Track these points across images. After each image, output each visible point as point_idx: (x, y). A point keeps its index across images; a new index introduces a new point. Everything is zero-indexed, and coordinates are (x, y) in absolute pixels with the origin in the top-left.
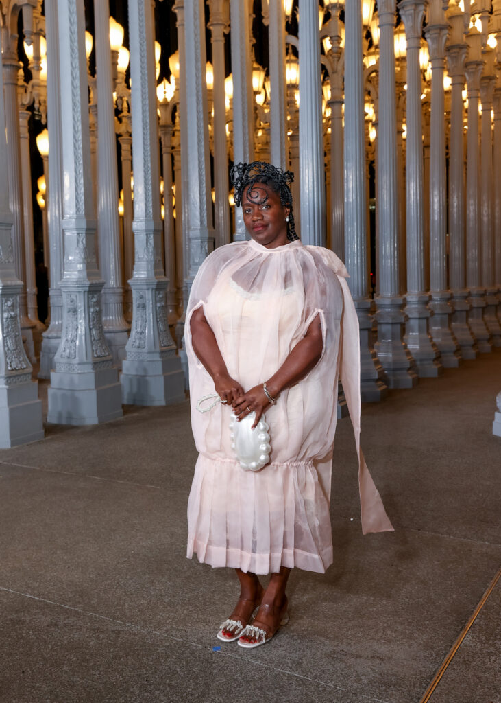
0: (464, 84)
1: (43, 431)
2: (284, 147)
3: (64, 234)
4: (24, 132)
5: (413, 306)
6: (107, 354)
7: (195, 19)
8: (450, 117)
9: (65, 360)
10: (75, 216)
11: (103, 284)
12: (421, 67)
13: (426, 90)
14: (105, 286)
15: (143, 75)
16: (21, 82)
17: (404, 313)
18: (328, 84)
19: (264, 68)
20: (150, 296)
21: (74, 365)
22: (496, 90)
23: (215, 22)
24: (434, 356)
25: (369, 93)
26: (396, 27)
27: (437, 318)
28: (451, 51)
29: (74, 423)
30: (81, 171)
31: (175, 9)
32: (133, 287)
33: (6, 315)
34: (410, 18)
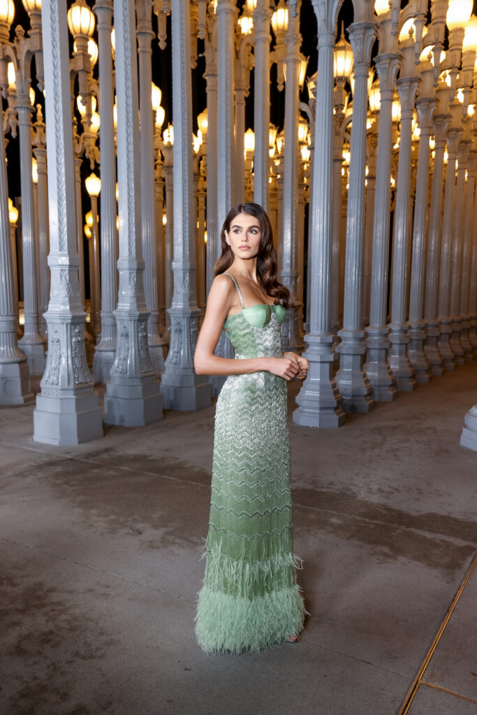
0: (444, 148)
1: (102, 432)
2: (294, 198)
3: (118, 273)
4: (78, 176)
5: (396, 334)
6: (151, 370)
9: (118, 375)
10: (128, 258)
17: (389, 341)
19: (276, 126)
20: (186, 323)
22: (471, 151)
23: (238, 88)
24: (410, 375)
27: (414, 343)
28: (437, 120)
29: (126, 425)
30: (133, 222)
31: (205, 76)
32: (172, 315)
33: (74, 340)
34: (405, 93)
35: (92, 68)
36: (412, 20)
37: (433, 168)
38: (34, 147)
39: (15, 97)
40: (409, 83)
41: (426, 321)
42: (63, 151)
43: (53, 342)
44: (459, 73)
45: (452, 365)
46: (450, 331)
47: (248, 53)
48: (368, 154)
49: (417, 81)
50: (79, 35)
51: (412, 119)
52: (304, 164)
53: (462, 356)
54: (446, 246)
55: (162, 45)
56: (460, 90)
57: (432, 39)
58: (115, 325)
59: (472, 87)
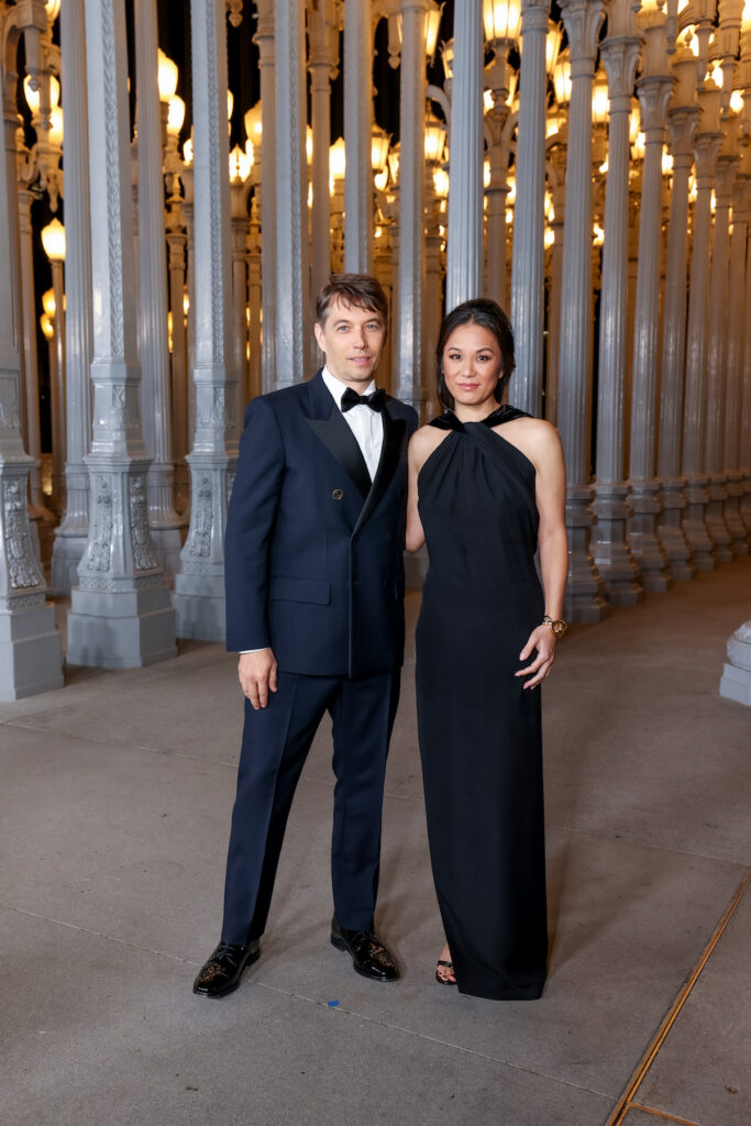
0: (690, 168)
2: (419, 258)
3: (92, 387)
4: (26, 223)
5: (604, 501)
6: (155, 565)
7: (292, 59)
9: (93, 574)
10: (110, 358)
11: (149, 463)
12: (629, 138)
13: (633, 173)
14: (152, 463)
15: (212, 145)
16: (20, 146)
17: (591, 513)
18: (486, 160)
19: (388, 133)
20: (219, 480)
21: (106, 580)
22: (739, 176)
23: (317, 62)
24: (632, 576)
27: (639, 519)
28: (674, 117)
29: (106, 665)
30: (120, 292)
31: (256, 40)
32: (192, 466)
33: (8, 506)
34: (617, 64)
35: (52, 24)
37: (669, 211)
40: (622, 48)
41: (659, 480)
44: (713, 31)
45: (709, 561)
46: (705, 499)
48: (553, 180)
49: (638, 43)
51: (630, 112)
52: (438, 201)
53: (729, 546)
54: (695, 349)
56: (716, 64)
58: (88, 489)
59: (738, 58)
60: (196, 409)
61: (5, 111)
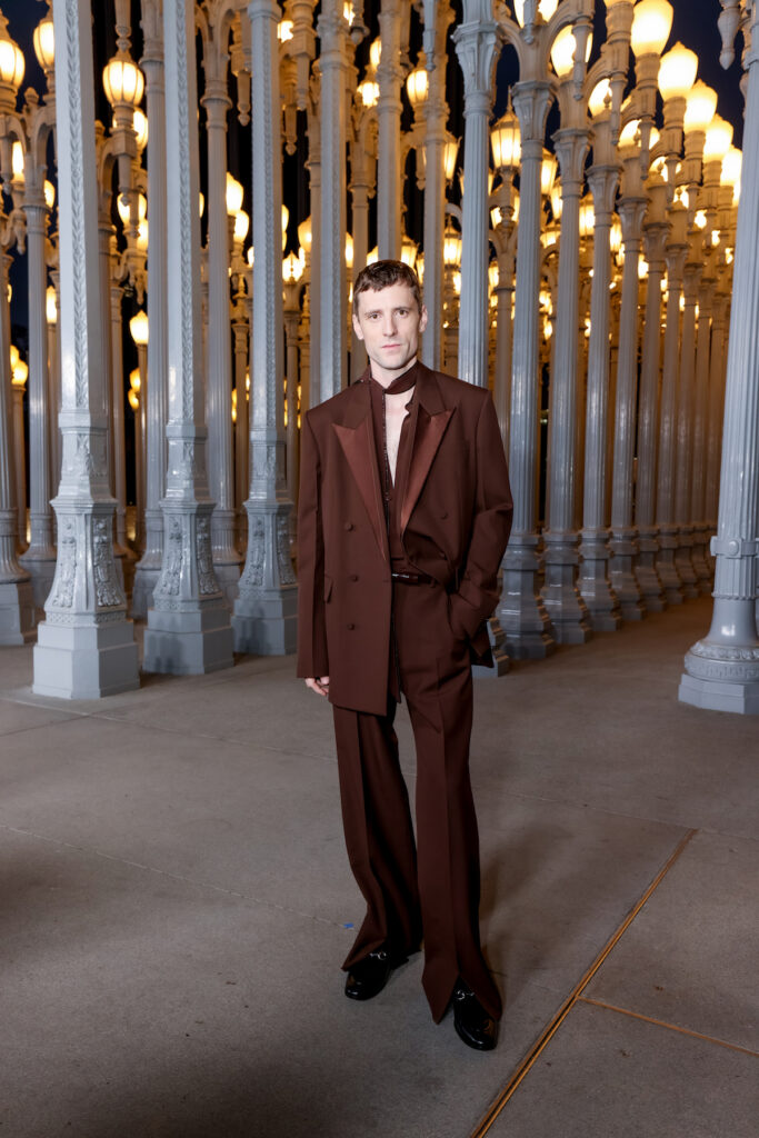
0: (663, 273)
1: (139, 680)
2: (439, 343)
3: (168, 444)
4: (117, 314)
5: (590, 544)
6: (216, 590)
8: (645, 312)
9: (166, 597)
10: (182, 421)
11: (214, 505)
12: (612, 249)
13: (616, 278)
14: (216, 508)
15: (268, 249)
16: (114, 251)
17: (578, 553)
18: (495, 265)
19: (416, 242)
20: (270, 522)
21: (176, 602)
22: (703, 280)
23: (357, 184)
24: (612, 606)
25: (546, 279)
26: (582, 198)
27: (619, 560)
28: (649, 231)
29: (175, 670)
30: (191, 366)
31: (308, 165)
32: (249, 511)
33: (96, 539)
34: (601, 187)
35: (140, 153)
36: (607, 81)
38: (50, 269)
39: (22, 193)
40: (605, 174)
41: (635, 528)
42: (83, 258)
43: (64, 542)
44: (678, 161)
45: (678, 596)
46: (675, 546)
47: (372, 134)
48: (551, 282)
49: (617, 171)
50: (119, 104)
51: (611, 226)
52: (457, 298)
53: (696, 584)
55: (243, 120)
56: (683, 188)
57: (638, 110)
58: (163, 531)
59: (701, 184)
60: (252, 465)
61: (100, 222)
